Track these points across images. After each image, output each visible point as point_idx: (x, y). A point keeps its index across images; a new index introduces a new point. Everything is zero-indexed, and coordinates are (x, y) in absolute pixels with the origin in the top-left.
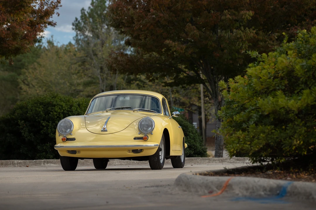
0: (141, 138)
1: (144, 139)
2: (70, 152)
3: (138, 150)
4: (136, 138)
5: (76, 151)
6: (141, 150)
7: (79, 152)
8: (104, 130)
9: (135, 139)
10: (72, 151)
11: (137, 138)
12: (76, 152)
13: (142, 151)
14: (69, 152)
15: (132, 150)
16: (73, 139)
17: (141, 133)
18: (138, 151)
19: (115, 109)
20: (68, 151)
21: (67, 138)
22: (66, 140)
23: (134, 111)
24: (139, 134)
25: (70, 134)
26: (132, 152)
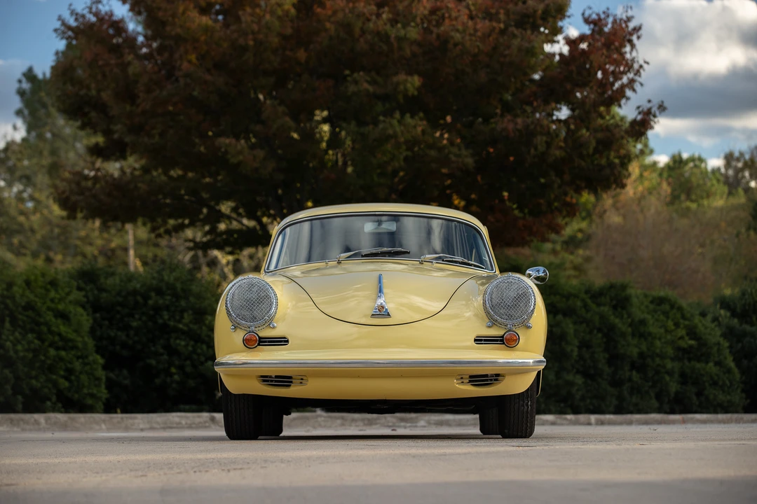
0: (497, 340)
1: (506, 341)
2: (272, 381)
3: (486, 376)
4: (481, 340)
5: (290, 377)
6: (496, 378)
7: (302, 380)
8: (382, 313)
9: (478, 340)
10: (277, 377)
11: (485, 340)
12: (291, 382)
13: (496, 380)
14: (264, 381)
15: (471, 377)
16: (282, 341)
17: (493, 323)
18: (487, 380)
19: (362, 256)
20: (262, 376)
21: (260, 338)
22: (259, 345)
23: (421, 263)
24: (489, 327)
25: (269, 323)
26: (470, 381)
